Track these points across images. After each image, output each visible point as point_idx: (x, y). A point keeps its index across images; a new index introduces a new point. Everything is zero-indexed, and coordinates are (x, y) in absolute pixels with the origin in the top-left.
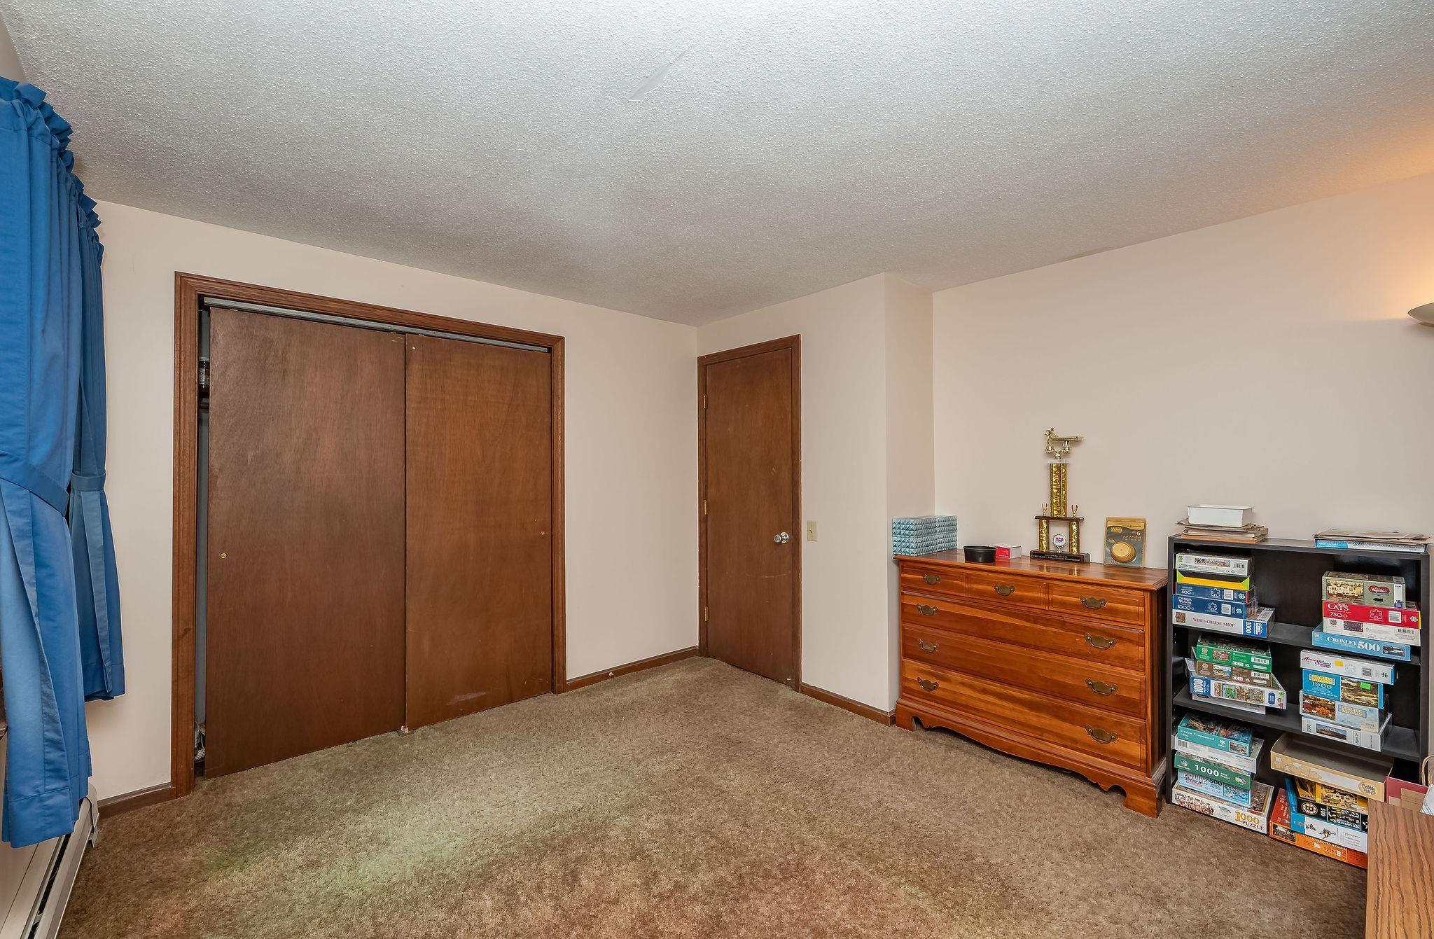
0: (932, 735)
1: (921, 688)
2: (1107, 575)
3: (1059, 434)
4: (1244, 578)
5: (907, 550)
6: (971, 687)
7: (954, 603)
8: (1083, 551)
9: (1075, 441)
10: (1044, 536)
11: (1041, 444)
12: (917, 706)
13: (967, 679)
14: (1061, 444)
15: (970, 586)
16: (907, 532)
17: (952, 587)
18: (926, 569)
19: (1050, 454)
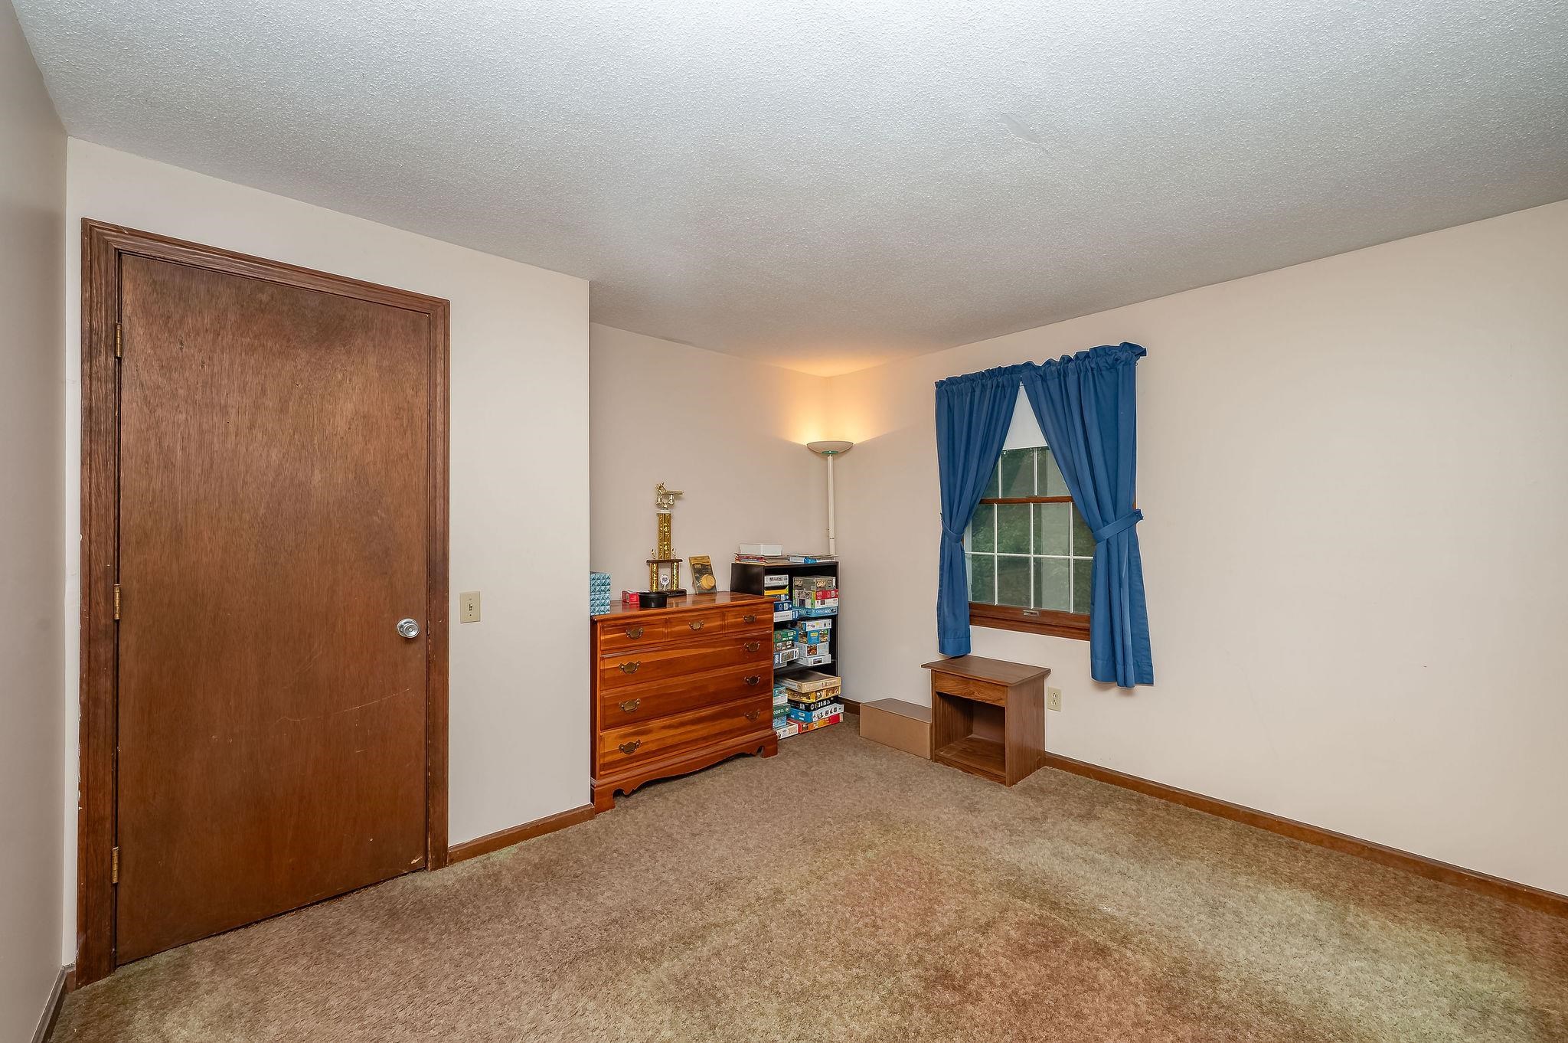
0: (639, 796)
1: (622, 755)
2: (732, 599)
3: (668, 488)
4: (786, 586)
5: (602, 608)
6: (670, 727)
7: (656, 651)
8: (681, 588)
9: (677, 495)
10: (654, 576)
11: (651, 497)
12: (616, 778)
13: (667, 721)
14: (667, 496)
15: (669, 630)
16: (603, 588)
17: (650, 635)
18: (628, 624)
19: (659, 506)
